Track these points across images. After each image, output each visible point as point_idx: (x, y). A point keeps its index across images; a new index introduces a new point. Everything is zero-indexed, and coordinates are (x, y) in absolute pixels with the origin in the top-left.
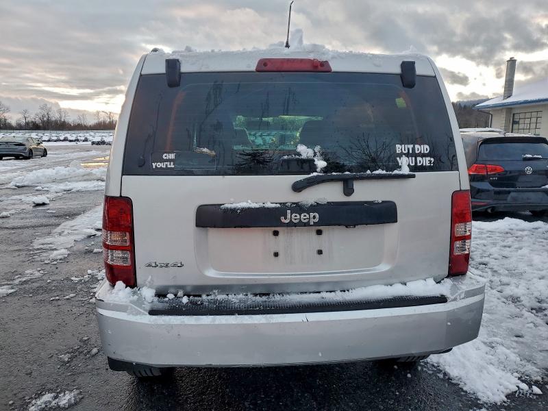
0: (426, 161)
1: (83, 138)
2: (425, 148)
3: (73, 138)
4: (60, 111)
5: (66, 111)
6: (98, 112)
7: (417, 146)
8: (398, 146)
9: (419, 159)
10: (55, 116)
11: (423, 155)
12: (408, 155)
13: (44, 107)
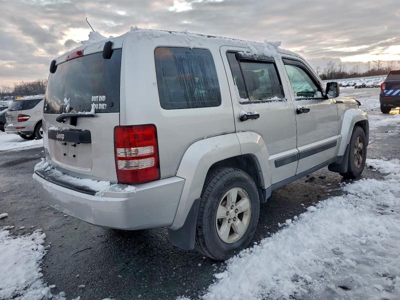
0: (102, 106)
1: (353, 84)
2: (103, 98)
3: (346, 84)
4: (340, 65)
5: (345, 64)
6: (369, 62)
7: (100, 97)
8: (93, 97)
9: (100, 104)
10: (337, 69)
11: (102, 102)
12: (96, 103)
13: (330, 63)
